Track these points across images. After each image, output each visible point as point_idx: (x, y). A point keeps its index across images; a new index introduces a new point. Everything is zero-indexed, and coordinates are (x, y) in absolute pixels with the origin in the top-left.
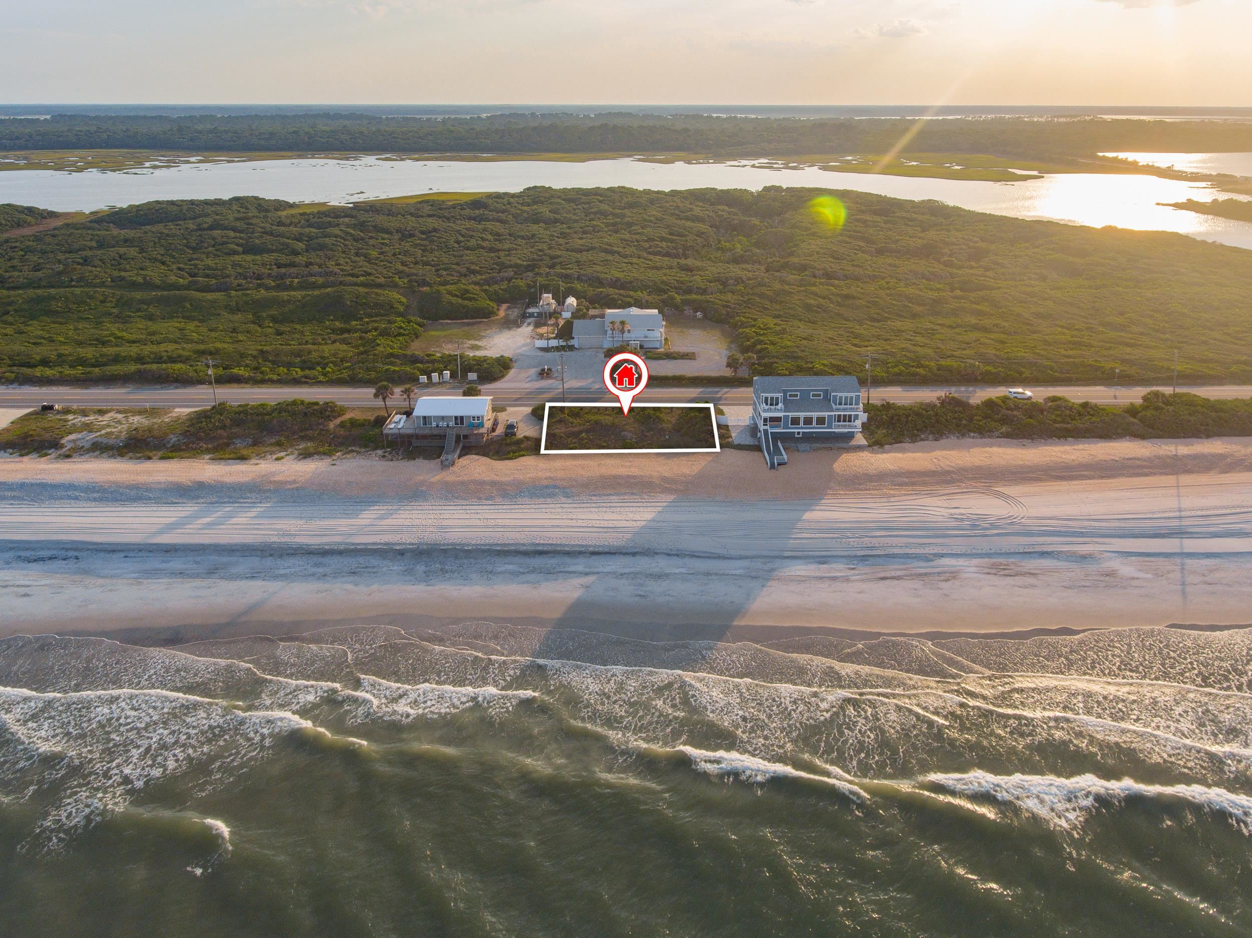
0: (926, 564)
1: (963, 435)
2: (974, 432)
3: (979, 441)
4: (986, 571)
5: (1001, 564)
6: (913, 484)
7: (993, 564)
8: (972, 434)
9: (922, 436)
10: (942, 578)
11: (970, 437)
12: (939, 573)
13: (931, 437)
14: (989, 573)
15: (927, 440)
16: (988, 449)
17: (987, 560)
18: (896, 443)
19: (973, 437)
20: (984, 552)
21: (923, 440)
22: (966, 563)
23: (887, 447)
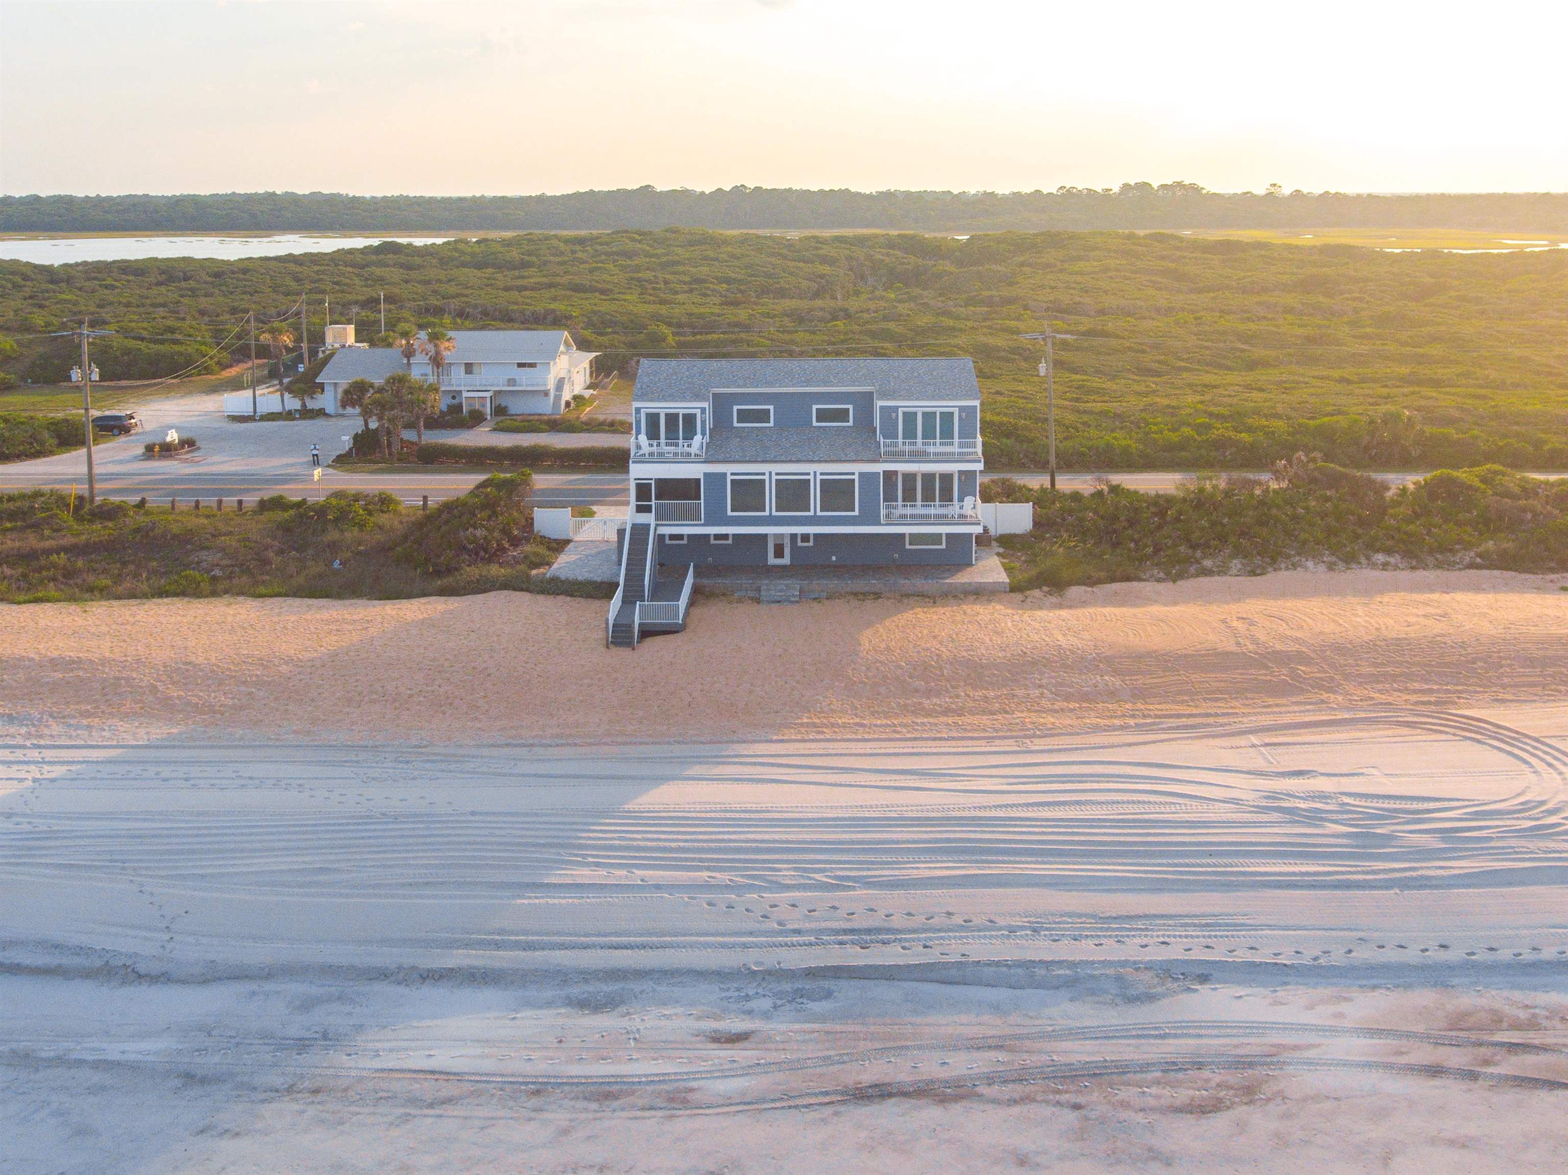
0: (1113, 1017)
1: (1350, 560)
2: (1389, 551)
3: (1405, 576)
4: (1424, 1055)
5: (1497, 1020)
6: (1140, 694)
7: (1458, 1022)
8: (1380, 557)
9: (1207, 563)
10: (1183, 1095)
11: (1373, 565)
12: (1171, 1067)
13: (1236, 564)
14: (1435, 1071)
15: (1223, 571)
16: (1436, 596)
17: (1425, 997)
18: (1113, 580)
19: (1385, 566)
20: (1412, 956)
21: (1207, 573)
22: (1321, 1015)
23: (1075, 591)
